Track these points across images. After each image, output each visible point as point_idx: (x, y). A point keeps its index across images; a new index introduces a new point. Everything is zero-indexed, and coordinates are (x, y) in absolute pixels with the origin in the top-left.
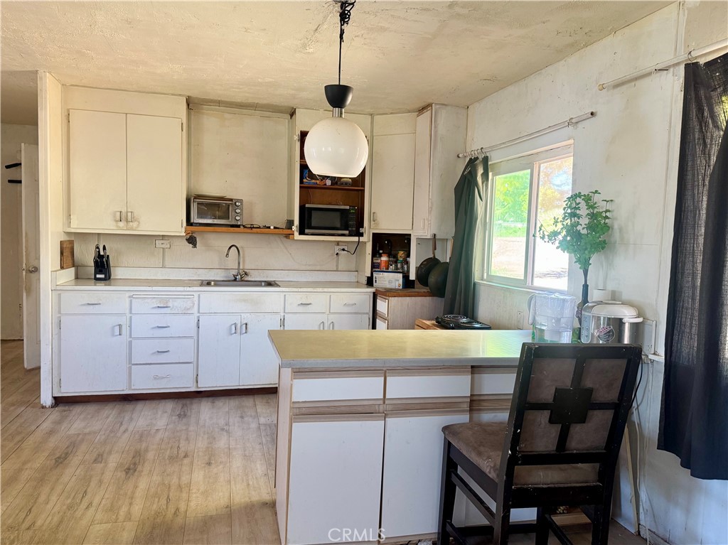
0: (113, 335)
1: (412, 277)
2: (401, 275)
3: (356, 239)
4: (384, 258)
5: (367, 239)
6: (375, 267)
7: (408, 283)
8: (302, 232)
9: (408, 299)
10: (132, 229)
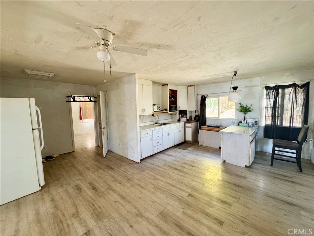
0: (150, 141)
1: (188, 119)
2: (186, 119)
3: (176, 112)
4: (180, 115)
5: (178, 111)
6: (179, 117)
7: (187, 120)
8: (169, 111)
9: (193, 123)
10: (144, 114)
